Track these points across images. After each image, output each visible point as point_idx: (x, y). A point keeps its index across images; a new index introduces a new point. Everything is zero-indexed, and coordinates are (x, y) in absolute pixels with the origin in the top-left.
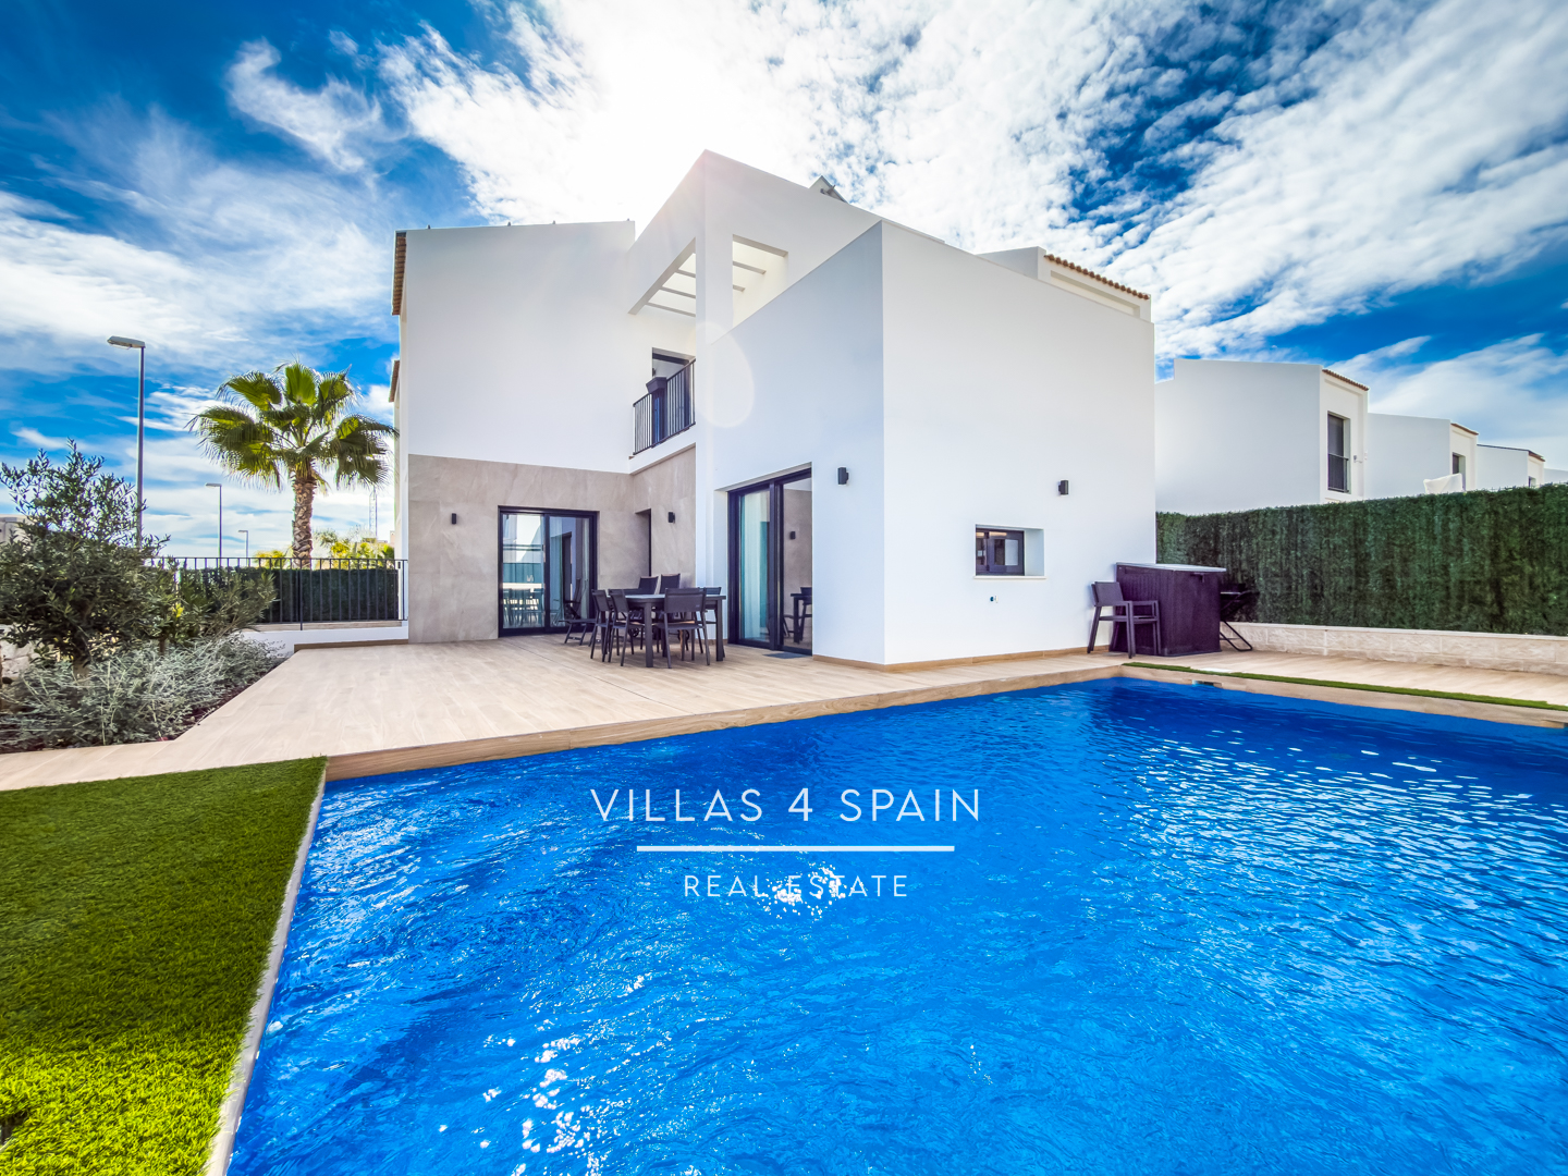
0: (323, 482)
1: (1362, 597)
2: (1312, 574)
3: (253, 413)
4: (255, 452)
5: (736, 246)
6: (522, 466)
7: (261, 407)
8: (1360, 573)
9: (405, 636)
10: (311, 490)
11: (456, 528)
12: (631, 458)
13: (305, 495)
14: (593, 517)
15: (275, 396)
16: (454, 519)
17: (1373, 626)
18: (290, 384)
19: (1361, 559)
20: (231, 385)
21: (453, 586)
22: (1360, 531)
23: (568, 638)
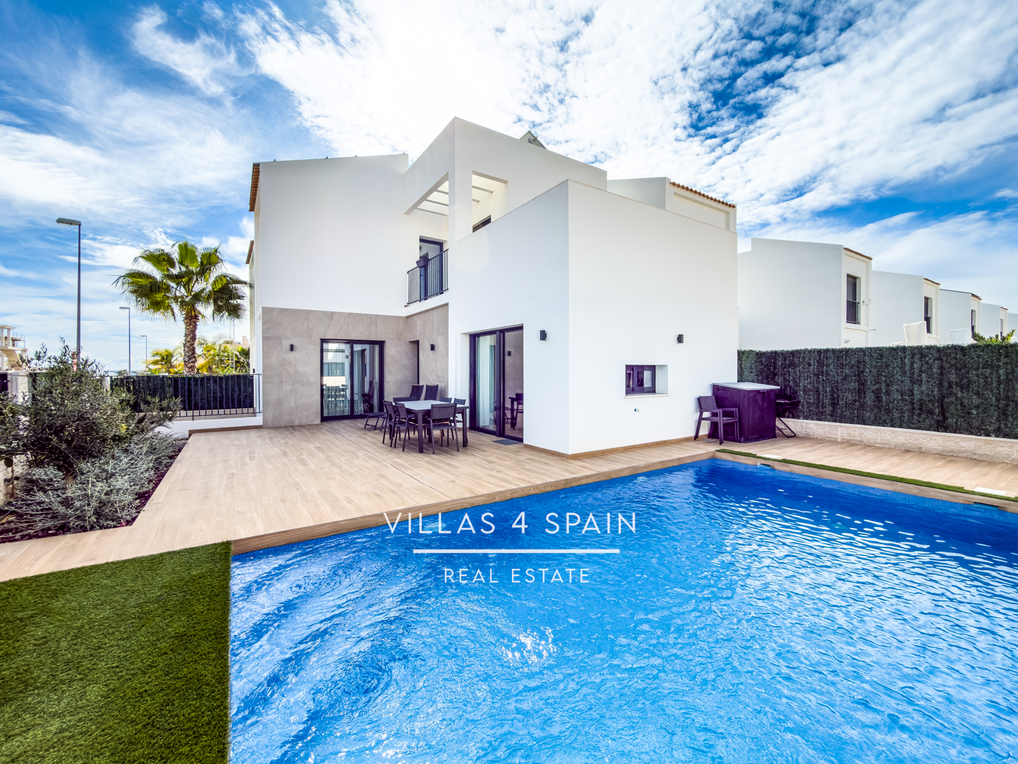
0: (203, 316)
1: (862, 406)
2: (832, 391)
3: (157, 274)
4: (159, 299)
5: (474, 177)
6: (336, 313)
7: (163, 270)
8: (861, 392)
9: (260, 424)
10: (195, 323)
11: (293, 353)
12: (406, 306)
13: (191, 326)
14: (381, 344)
15: (171, 263)
16: (292, 348)
17: (868, 424)
18: (181, 255)
19: (862, 383)
20: (143, 257)
21: (291, 391)
22: (861, 366)
23: (366, 424)
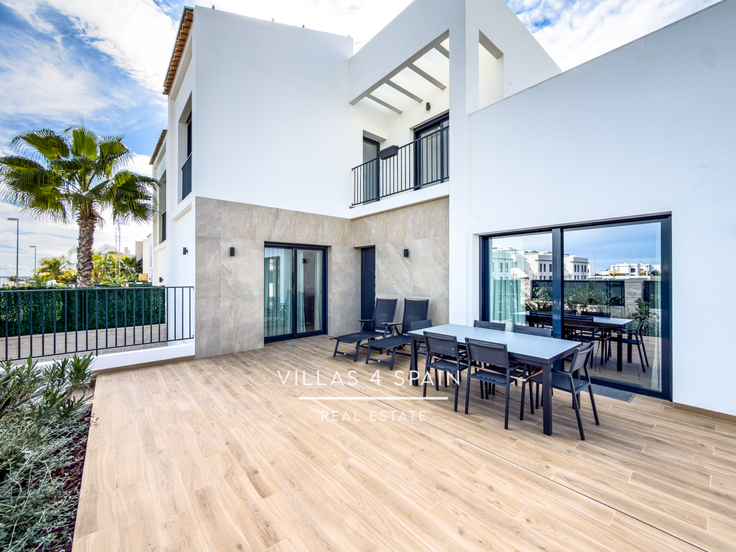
0: (101, 219)
3: (44, 162)
4: (46, 193)
6: (281, 210)
7: (51, 158)
9: (192, 353)
10: (92, 224)
11: (234, 258)
12: (351, 207)
13: (87, 228)
14: (325, 250)
15: (64, 150)
16: (232, 252)
18: (76, 143)
20: (24, 138)
21: (231, 307)
23: (336, 352)
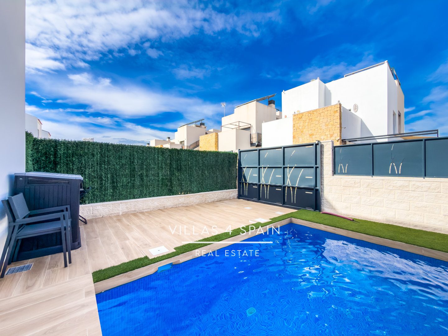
17: (137, 198)
22: (132, 158)
